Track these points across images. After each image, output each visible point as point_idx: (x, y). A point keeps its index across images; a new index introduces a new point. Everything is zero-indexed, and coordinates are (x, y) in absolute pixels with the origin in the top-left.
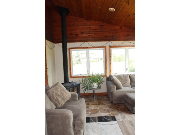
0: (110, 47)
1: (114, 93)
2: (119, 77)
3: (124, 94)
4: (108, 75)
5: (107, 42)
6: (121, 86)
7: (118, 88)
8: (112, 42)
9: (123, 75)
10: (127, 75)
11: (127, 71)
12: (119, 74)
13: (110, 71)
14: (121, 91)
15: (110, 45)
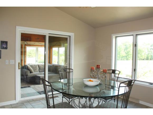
0: (26, 45)
1: (28, 75)
2: (31, 66)
3: (35, 75)
4: (23, 65)
5: (24, 42)
6: (33, 71)
7: (31, 72)
8: (27, 42)
9: (34, 65)
10: (37, 65)
11: (37, 63)
12: (31, 64)
13: (25, 62)
14: (33, 74)
15: (26, 44)
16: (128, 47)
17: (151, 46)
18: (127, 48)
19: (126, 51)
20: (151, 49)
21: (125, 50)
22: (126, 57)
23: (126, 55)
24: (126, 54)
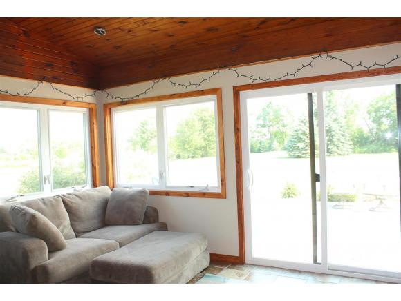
10: (56, 199)
16: (207, 123)
17: (257, 119)
18: (206, 125)
19: (203, 134)
20: (258, 125)
21: (202, 132)
22: (205, 148)
23: (204, 145)
24: (205, 140)
